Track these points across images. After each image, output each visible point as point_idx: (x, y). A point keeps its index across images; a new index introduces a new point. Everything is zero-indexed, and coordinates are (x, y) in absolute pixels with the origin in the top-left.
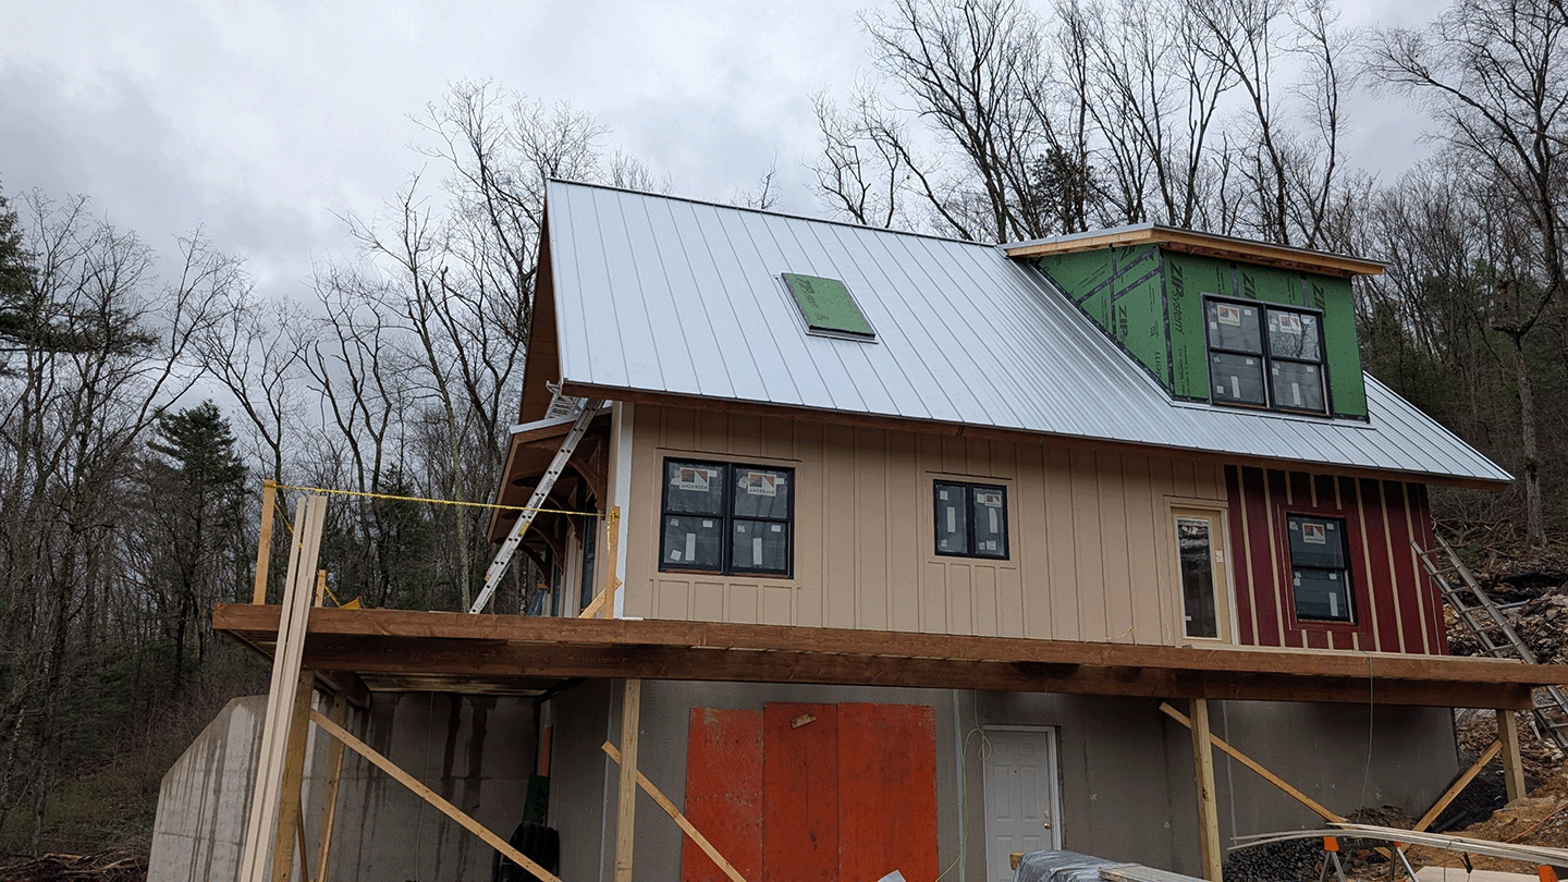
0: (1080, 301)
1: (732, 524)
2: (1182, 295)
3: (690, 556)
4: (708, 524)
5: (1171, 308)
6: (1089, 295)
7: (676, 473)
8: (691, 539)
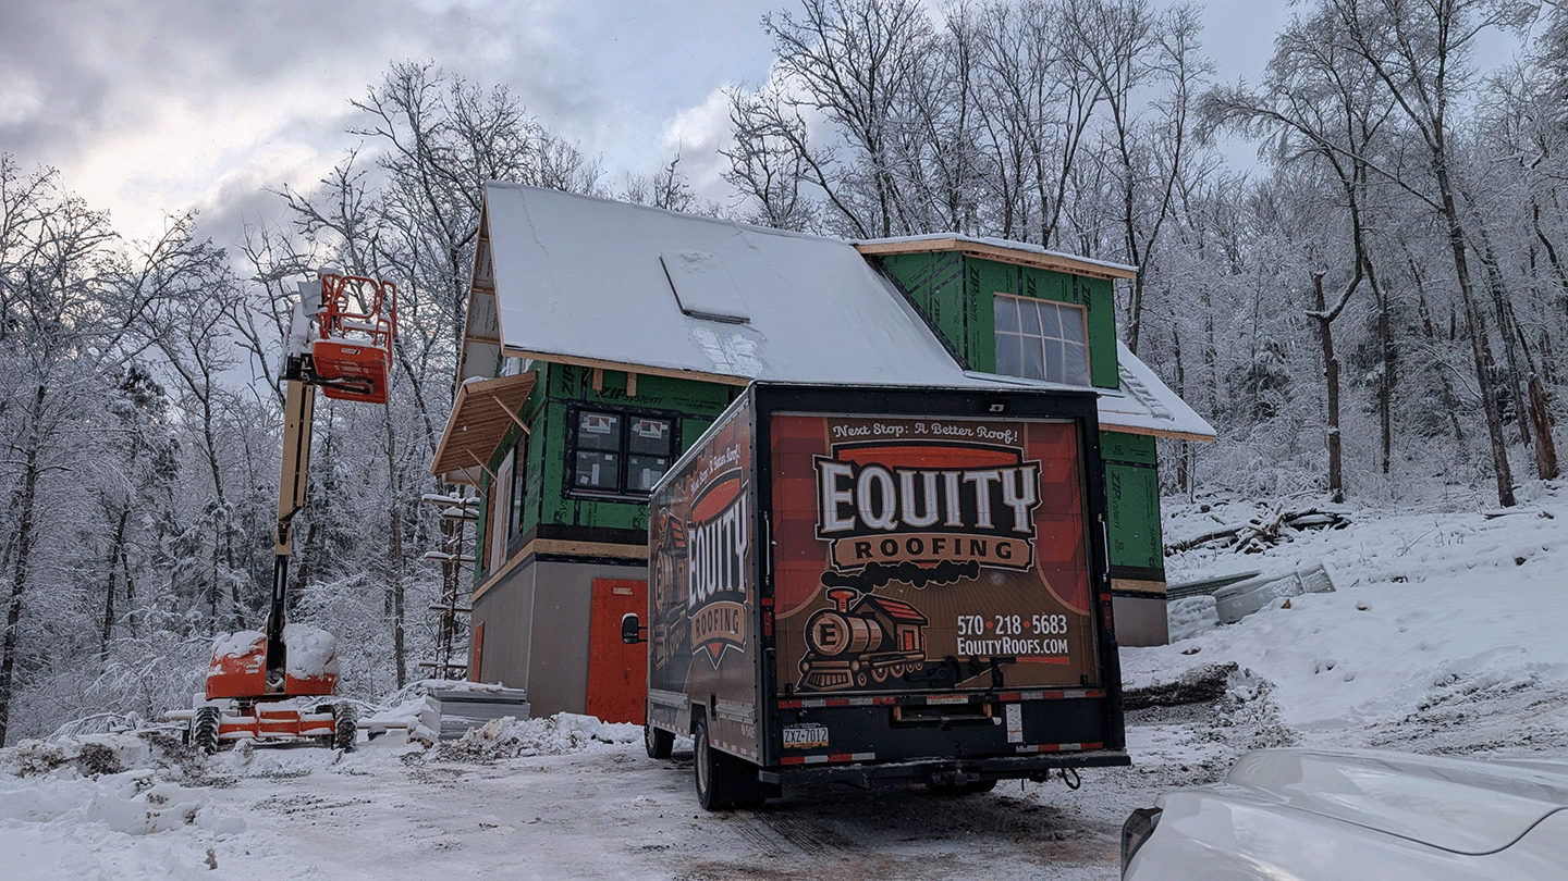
0: (911, 292)
1: (627, 458)
2: (978, 292)
3: (595, 481)
4: (609, 457)
5: (969, 302)
6: (916, 288)
7: (585, 419)
8: (596, 467)
